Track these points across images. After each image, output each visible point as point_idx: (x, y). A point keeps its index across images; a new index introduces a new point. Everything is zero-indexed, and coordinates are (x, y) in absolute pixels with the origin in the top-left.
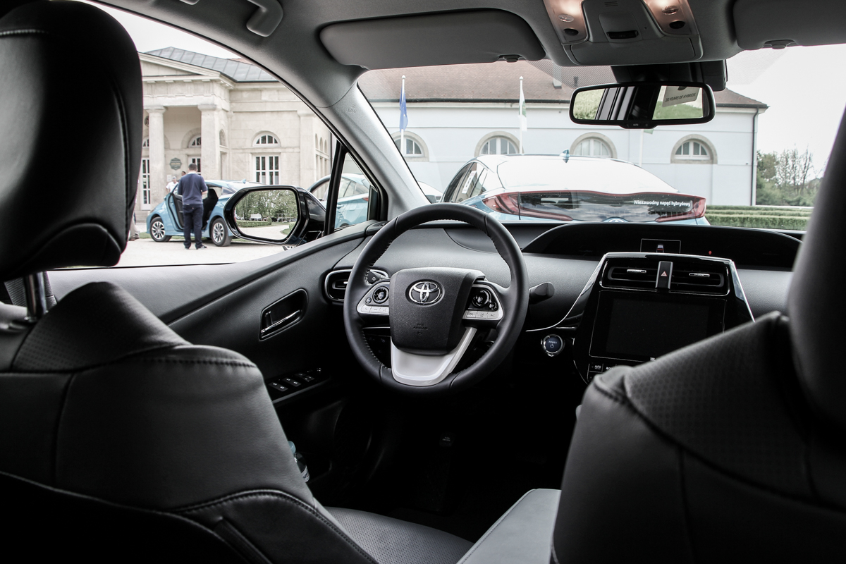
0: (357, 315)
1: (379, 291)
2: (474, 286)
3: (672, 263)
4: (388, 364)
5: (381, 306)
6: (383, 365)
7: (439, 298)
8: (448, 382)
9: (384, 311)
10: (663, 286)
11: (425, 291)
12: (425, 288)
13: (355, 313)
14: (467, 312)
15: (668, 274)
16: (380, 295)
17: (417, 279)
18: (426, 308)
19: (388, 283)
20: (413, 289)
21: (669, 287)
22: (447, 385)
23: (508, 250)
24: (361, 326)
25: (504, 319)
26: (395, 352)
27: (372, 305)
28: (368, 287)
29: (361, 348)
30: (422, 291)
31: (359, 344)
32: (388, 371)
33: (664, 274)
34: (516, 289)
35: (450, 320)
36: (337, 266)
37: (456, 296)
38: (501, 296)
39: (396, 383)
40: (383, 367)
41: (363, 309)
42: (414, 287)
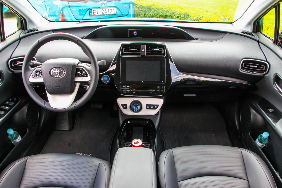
0: (30, 83)
1: (37, 72)
2: (77, 67)
3: (145, 46)
4: (47, 100)
5: (39, 78)
6: (45, 101)
7: (64, 74)
8: (73, 106)
9: (41, 80)
10: (143, 55)
11: (57, 72)
12: (57, 70)
13: (29, 82)
14: (76, 78)
15: (144, 50)
16: (38, 73)
17: (53, 67)
18: (59, 79)
19: (41, 68)
20: (52, 71)
21: (145, 55)
22: (73, 107)
23: (89, 53)
24: (32, 86)
25: (91, 80)
26: (49, 96)
27: (35, 78)
28: (32, 70)
29: (34, 96)
30: (56, 72)
31: (33, 95)
32: (48, 104)
33: (143, 50)
34: (94, 68)
35: (70, 83)
36: (12, 57)
37: (71, 73)
38: (88, 71)
39: (52, 108)
40: (46, 102)
41: (32, 80)
42: (52, 70)
